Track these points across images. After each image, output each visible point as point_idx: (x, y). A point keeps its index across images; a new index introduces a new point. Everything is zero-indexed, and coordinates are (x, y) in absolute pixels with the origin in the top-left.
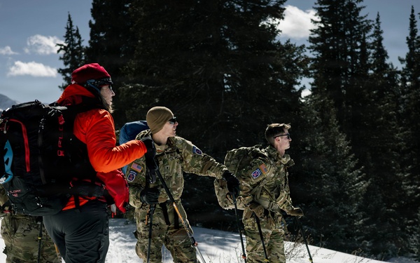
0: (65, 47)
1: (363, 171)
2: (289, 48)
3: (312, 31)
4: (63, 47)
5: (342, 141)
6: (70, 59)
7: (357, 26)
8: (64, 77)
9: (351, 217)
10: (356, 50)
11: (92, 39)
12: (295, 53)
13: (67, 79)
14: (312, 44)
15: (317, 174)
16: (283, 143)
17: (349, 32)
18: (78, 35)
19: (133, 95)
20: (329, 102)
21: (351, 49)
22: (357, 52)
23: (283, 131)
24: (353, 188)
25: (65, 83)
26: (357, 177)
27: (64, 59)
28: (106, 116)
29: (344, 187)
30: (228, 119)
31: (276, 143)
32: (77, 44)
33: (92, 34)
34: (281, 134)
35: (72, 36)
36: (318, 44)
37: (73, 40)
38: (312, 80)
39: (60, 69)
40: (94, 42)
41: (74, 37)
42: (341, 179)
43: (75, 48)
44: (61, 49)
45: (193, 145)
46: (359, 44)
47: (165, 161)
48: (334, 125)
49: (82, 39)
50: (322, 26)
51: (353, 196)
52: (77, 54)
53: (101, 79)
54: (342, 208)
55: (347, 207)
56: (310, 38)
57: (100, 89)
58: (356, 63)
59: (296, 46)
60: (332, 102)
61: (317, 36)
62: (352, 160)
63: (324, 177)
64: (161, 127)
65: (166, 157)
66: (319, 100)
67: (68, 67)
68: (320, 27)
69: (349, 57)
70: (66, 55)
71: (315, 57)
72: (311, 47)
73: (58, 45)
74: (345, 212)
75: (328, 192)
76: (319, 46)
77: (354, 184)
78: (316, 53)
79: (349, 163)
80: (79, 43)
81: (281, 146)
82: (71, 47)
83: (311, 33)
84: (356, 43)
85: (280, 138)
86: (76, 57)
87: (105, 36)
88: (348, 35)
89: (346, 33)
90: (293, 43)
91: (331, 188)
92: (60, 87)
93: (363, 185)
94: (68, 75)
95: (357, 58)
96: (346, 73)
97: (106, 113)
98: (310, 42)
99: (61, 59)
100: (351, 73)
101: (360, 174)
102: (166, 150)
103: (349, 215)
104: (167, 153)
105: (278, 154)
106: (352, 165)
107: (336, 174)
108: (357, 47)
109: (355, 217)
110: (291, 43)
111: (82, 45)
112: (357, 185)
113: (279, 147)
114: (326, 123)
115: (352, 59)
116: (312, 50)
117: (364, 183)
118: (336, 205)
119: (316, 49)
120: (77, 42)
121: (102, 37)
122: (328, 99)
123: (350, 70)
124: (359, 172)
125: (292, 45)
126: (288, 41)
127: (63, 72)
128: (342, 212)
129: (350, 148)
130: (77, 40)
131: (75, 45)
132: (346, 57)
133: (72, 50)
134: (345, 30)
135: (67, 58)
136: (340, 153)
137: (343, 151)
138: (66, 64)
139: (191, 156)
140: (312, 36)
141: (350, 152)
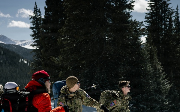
0: (33, 17)
1: (169, 80)
2: (136, 23)
3: (146, 14)
4: (32, 17)
5: (159, 66)
6: (35, 22)
7: (167, 12)
8: (32, 30)
9: (163, 101)
10: (167, 23)
11: (46, 14)
12: (138, 25)
13: (34, 31)
14: (146, 20)
15: (147, 81)
16: (126, 90)
17: (164, 15)
18: (39, 12)
19: (64, 42)
20: (154, 48)
21: (165, 22)
22: (167, 24)
23: (126, 85)
24: (164, 88)
25: (33, 33)
26: (166, 83)
27: (32, 22)
28: (47, 96)
29: (160, 87)
30: (107, 55)
31: (123, 90)
32: (39, 16)
33: (45, 13)
34: (125, 86)
35: (36, 12)
36: (149, 20)
37: (37, 14)
38: (146, 36)
39: (31, 27)
40: (47, 16)
41: (37, 12)
42: (158, 84)
43: (38, 17)
44: (31, 18)
45: (86, 93)
46: (168, 20)
47: (74, 101)
48: (156, 59)
49: (41, 14)
50: (151, 11)
51: (164, 91)
52: (39, 20)
53: (46, 78)
54: (159, 97)
55: (161, 97)
56: (146, 17)
57: (45, 82)
58: (166, 29)
59: (139, 22)
60: (155, 48)
61: (149, 16)
62: (164, 74)
63: (151, 82)
64: (73, 86)
65: (75, 98)
66: (149, 47)
67: (35, 26)
68: (150, 12)
69: (164, 26)
70: (34, 21)
71: (148, 25)
72: (146, 21)
73: (30, 16)
74: (160, 98)
75: (152, 90)
76: (150, 21)
77: (164, 86)
78: (148, 24)
79: (162, 76)
80: (40, 15)
81: (125, 91)
82: (36, 17)
83: (146, 15)
84: (166, 20)
85: (124, 88)
86: (38, 21)
87: (52, 14)
88: (163, 16)
89: (162, 15)
90: (138, 21)
91: (154, 87)
92: (30, 35)
93: (169, 86)
94: (34, 30)
95: (167, 26)
96: (162, 33)
97: (47, 95)
98: (146, 19)
99: (31, 22)
100: (164, 33)
101: (167, 82)
102: (75, 95)
103: (162, 100)
104: (75, 97)
105: (123, 95)
106: (164, 77)
107: (156, 81)
108: (167, 22)
109: (164, 101)
110: (136, 20)
111: (41, 16)
112: (166, 86)
113: (124, 92)
114: (152, 58)
115: (165, 27)
116: (146, 22)
117: (169, 85)
118: (156, 95)
119: (148, 22)
120: (39, 15)
121: (50, 14)
122: (153, 46)
123: (164, 32)
124: (167, 80)
125: (137, 21)
126: (135, 20)
127: (32, 28)
128: (158, 99)
129: (163, 69)
130: (39, 14)
131: (38, 16)
132: (162, 26)
133: (37, 18)
134: (162, 14)
135: (34, 22)
136: (158, 71)
137: (160, 71)
138: (34, 25)
139: (85, 98)
140: (147, 16)
141: (163, 71)
